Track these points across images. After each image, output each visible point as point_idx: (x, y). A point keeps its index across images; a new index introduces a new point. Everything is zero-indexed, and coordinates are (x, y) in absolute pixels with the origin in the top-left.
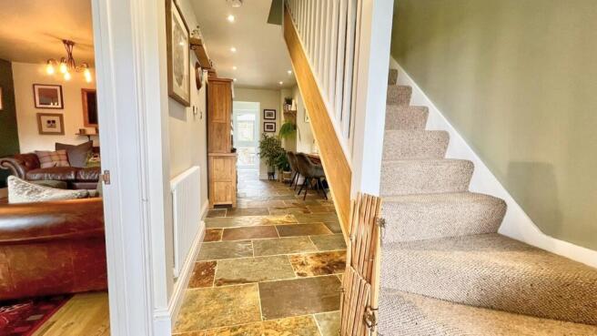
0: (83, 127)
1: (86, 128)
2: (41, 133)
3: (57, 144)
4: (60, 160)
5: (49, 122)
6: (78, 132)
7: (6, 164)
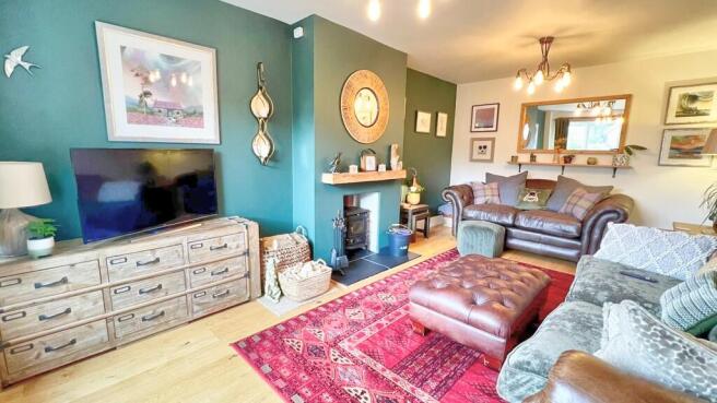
0: (515, 154)
1: (519, 155)
2: (472, 160)
3: (488, 174)
4: (493, 195)
5: (480, 148)
6: (510, 160)
7: (449, 196)
